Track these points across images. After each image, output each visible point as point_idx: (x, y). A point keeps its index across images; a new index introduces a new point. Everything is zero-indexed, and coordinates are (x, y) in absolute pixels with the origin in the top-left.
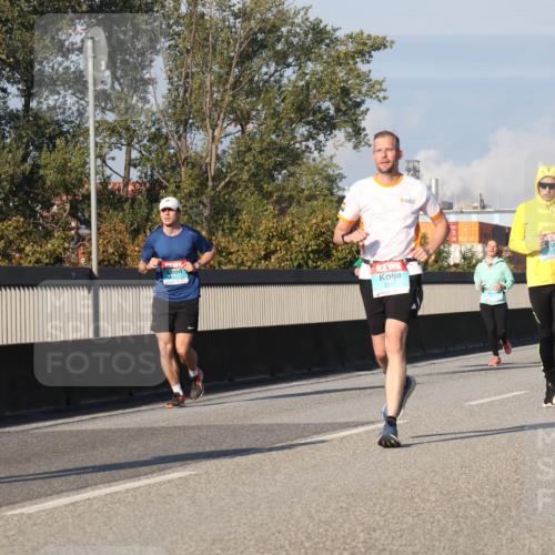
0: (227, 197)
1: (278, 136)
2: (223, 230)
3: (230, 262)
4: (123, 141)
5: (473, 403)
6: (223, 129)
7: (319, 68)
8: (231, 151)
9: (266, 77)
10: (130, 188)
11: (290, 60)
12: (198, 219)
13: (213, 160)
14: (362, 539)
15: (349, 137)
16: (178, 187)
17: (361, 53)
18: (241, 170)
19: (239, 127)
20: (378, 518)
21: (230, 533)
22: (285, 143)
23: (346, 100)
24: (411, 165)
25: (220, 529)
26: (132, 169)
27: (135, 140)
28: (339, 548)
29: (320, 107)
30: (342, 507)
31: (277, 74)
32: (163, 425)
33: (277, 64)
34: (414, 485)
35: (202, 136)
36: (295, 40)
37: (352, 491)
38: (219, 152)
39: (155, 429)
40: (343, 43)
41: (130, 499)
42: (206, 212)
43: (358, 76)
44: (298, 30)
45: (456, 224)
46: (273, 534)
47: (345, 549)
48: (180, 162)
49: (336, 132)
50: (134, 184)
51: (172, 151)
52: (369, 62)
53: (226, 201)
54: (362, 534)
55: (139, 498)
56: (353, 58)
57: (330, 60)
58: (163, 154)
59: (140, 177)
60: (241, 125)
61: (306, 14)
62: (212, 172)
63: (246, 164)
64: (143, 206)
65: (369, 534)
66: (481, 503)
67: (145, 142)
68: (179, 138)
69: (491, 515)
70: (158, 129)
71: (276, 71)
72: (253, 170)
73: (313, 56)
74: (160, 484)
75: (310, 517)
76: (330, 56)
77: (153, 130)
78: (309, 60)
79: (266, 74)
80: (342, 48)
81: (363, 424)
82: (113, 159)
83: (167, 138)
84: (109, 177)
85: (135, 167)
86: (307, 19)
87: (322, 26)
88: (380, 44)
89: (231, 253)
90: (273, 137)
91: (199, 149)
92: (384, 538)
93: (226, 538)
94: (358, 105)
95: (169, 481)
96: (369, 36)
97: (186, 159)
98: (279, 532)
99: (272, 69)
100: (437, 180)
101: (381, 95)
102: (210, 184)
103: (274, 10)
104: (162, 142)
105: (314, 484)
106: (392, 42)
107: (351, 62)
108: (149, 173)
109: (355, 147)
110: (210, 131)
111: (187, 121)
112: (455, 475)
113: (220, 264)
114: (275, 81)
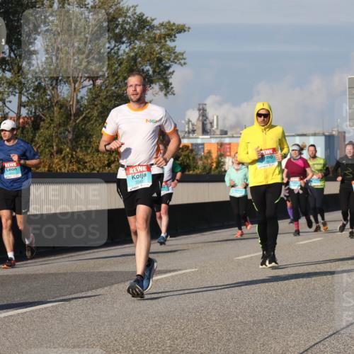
0: (83, 127)
1: (116, 88)
2: (81, 148)
3: (85, 167)
4: (17, 91)
5: (240, 258)
6: (81, 83)
7: (143, 44)
8: (86, 97)
9: (109, 50)
10: (21, 120)
11: (124, 39)
12: (65, 140)
13: (75, 103)
14: (168, 345)
15: (161, 89)
16: (52, 120)
17: (169, 35)
18: (93, 109)
19: (91, 82)
20: (179, 331)
21: (84, 342)
22: (120, 92)
23: (160, 65)
24: (201, 107)
25: (78, 338)
26: (22, 108)
27: (24, 90)
28: (154, 350)
29: (143, 70)
30: (156, 325)
31: (116, 48)
32: (41, 272)
33: (116, 42)
34: (202, 310)
35: (68, 88)
36: (127, 27)
37: (163, 314)
38: (79, 98)
39: (36, 275)
40: (158, 28)
41: (20, 320)
42: (70, 136)
43: (168, 50)
44: (129, 20)
45: (230, 144)
46: (112, 342)
47: (158, 351)
48: (54, 104)
49: (153, 85)
50: (24, 118)
51: (48, 97)
52: (174, 41)
53: (83, 129)
54: (169, 341)
55: (26, 319)
56: (165, 38)
57: (149, 39)
58: (42, 99)
59: (28, 114)
60: (93, 81)
61: (135, 10)
62: (74, 111)
63: (96, 105)
64: (30, 132)
65: (173, 341)
66: (244, 321)
67: (31, 91)
68: (53, 89)
69: (250, 329)
70: (40, 83)
71: (115, 46)
72: (101, 110)
73: (138, 37)
74: (39, 310)
75: (136, 330)
76: (149, 37)
77: (36, 83)
78: (136, 39)
79: (108, 48)
80: (158, 32)
81: (170, 271)
82: (10, 102)
83: (45, 89)
84: (7, 114)
85: (24, 106)
86: (135, 13)
87: (144, 17)
88: (181, 29)
89: (87, 163)
90: (113, 88)
91: (65, 96)
92: (182, 343)
93: (82, 344)
94: (168, 68)
95: (46, 308)
96: (174, 24)
97: (57, 102)
98: (116, 341)
99: (113, 45)
100: (217, 117)
101: (182, 62)
102: (72, 118)
103: (114, 8)
104: (42, 91)
105: (138, 310)
106: (189, 28)
107: (163, 41)
108: (33, 111)
109: (166, 95)
110: (73, 85)
111: (58, 78)
112: (228, 303)
113: (79, 169)
114: (114, 53)
